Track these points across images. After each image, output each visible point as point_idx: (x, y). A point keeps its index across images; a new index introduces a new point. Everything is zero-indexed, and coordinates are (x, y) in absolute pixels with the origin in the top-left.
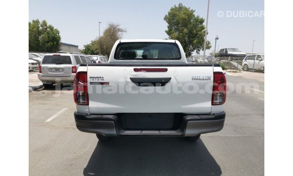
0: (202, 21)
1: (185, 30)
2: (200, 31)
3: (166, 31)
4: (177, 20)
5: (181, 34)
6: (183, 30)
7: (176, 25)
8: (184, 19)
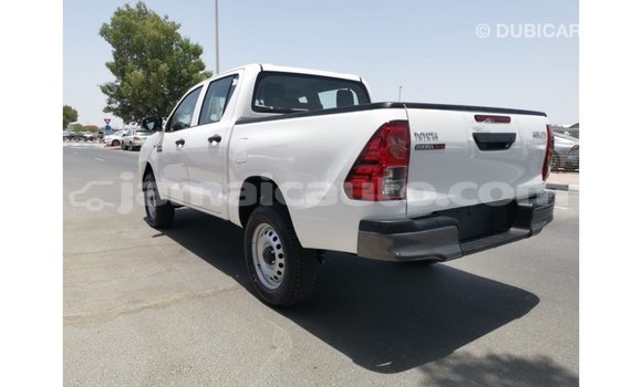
0: (197, 52)
1: (164, 67)
2: (197, 71)
3: (108, 65)
4: (139, 41)
5: (154, 74)
6: (158, 66)
7: (136, 52)
8: (157, 41)
